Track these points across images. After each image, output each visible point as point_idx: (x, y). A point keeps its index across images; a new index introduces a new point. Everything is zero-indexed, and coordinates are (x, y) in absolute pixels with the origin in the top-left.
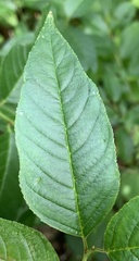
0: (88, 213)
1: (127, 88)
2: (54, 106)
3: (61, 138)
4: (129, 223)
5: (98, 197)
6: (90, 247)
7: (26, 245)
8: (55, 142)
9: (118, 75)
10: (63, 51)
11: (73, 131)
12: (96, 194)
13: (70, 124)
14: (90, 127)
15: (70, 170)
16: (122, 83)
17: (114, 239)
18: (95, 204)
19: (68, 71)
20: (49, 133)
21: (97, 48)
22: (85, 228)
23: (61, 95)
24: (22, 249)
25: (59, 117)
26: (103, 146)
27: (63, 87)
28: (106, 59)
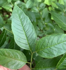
0: (31, 45)
1: (45, 26)
2: (19, 23)
3: (22, 29)
4: (40, 44)
5: (32, 41)
6: (32, 53)
7: (18, 55)
8: (21, 30)
9: (42, 23)
10: (20, 11)
11: (25, 27)
12: (32, 40)
13: (24, 26)
14: (28, 26)
15: (25, 36)
16: (43, 25)
17: (38, 48)
18: (32, 42)
19: (21, 15)
20: (19, 29)
21: (36, 16)
22: (31, 48)
23: (21, 20)
24: (17, 56)
25: (21, 25)
26: (32, 30)
27: (21, 18)
28: (38, 19)
